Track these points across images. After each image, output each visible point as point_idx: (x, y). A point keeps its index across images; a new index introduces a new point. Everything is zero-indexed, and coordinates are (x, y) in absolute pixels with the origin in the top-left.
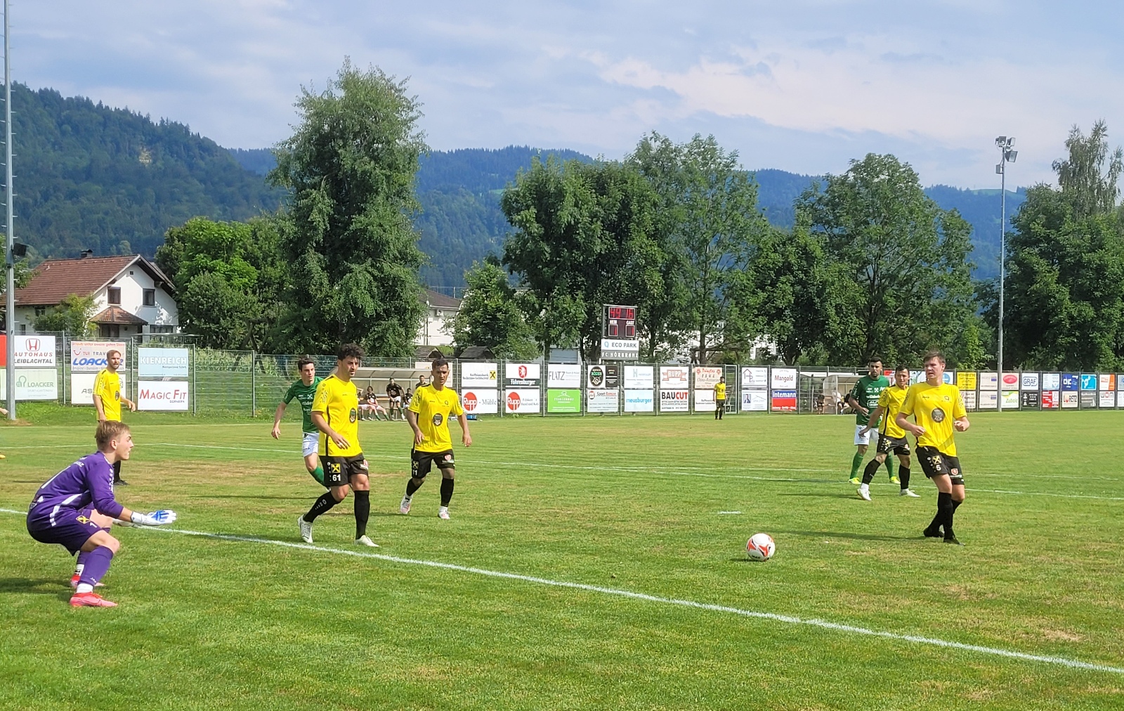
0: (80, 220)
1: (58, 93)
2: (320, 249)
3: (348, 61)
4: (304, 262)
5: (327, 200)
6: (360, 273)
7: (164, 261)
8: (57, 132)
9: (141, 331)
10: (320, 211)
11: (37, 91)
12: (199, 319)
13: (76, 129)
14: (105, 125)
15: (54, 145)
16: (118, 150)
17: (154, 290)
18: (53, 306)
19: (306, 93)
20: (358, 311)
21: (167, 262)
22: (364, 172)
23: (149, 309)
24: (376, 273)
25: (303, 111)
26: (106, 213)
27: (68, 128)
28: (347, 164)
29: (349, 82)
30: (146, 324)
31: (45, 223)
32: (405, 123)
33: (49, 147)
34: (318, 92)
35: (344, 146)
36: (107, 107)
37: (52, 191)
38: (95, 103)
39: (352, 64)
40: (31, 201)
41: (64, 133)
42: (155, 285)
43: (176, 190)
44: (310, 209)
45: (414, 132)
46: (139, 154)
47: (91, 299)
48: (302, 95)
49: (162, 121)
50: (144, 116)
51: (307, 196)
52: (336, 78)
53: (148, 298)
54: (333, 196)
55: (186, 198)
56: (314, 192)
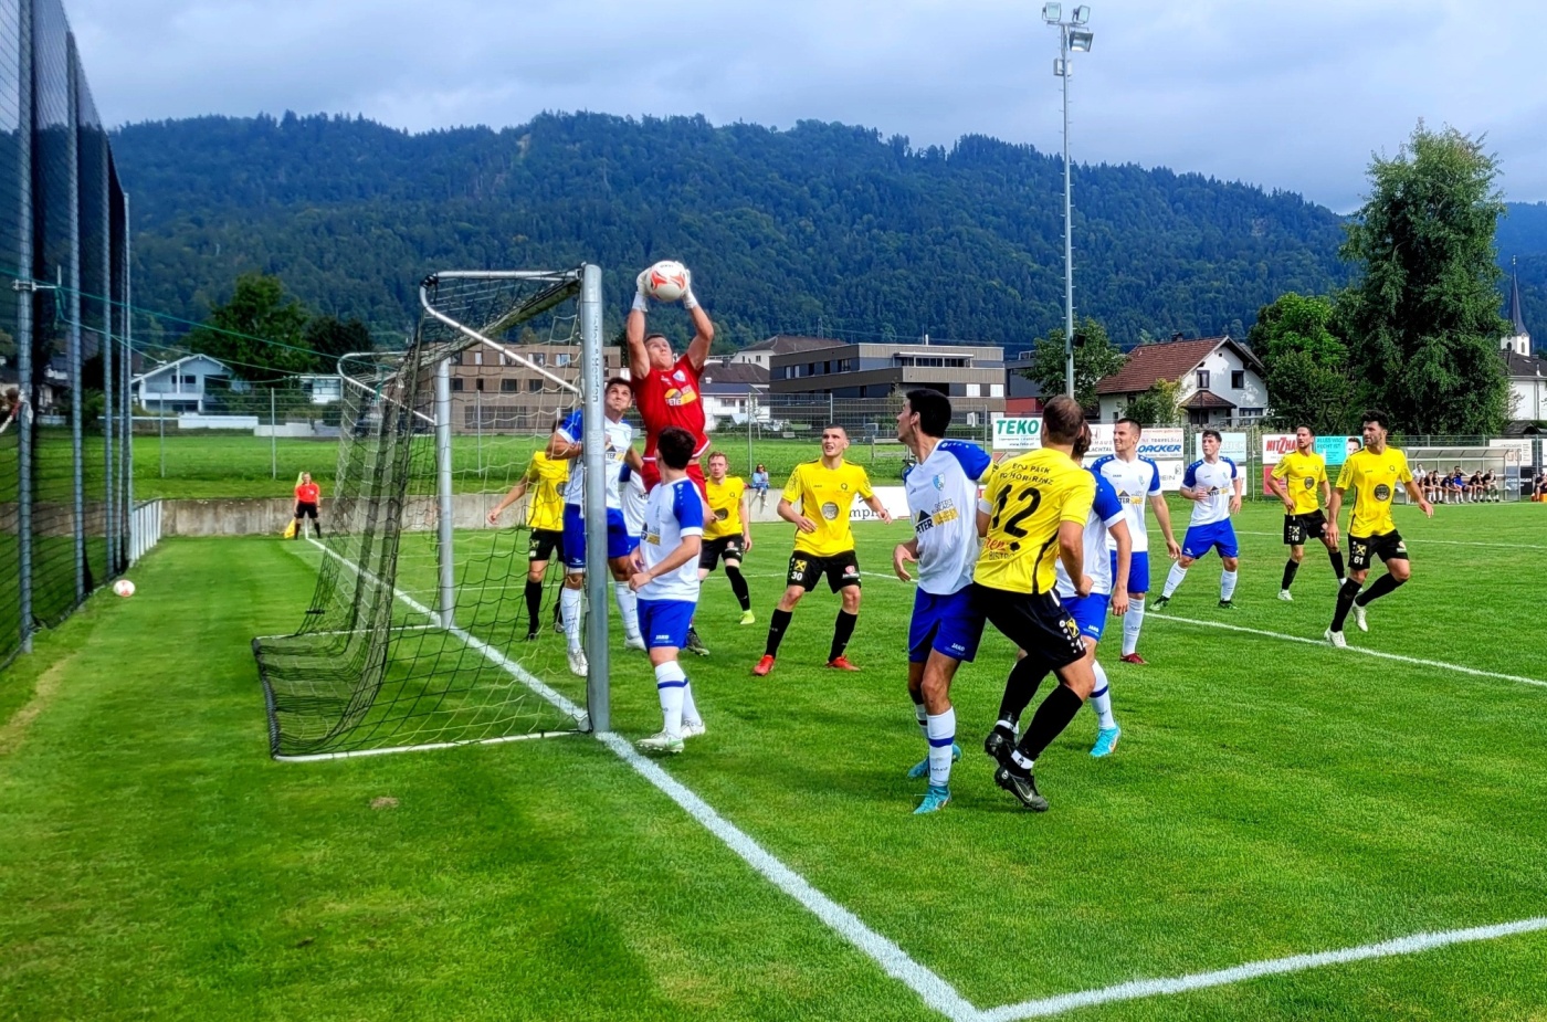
0: (1192, 301)
1: (1170, 171)
2: (1393, 323)
3: (1421, 122)
4: (1376, 337)
5: (1400, 272)
6: (1436, 345)
7: (1256, 341)
8: (1170, 211)
9: (1229, 414)
10: (1393, 283)
11: (1150, 170)
12: (1284, 400)
13: (1188, 207)
14: (1216, 200)
15: (1166, 225)
16: (1230, 225)
17: (1242, 373)
18: (1143, 392)
19: (1379, 161)
20: (1434, 386)
21: (1257, 341)
22: (1438, 240)
23: (1236, 391)
24: (1451, 345)
25: (1375, 178)
26: (1218, 292)
27: (1180, 205)
28: (1420, 232)
29: (1422, 145)
30: (1235, 407)
31: (1157, 305)
32: (1482, 183)
33: (1162, 227)
34: (1390, 158)
35: (1416, 213)
36: (1219, 182)
37: (1164, 272)
38: (1207, 179)
39: (1424, 125)
40: (1144, 283)
41: (1176, 211)
42: (1245, 367)
43: (1289, 263)
44: (1382, 281)
45: (1492, 192)
46: (1251, 228)
47: (1179, 384)
48: (1374, 163)
49: (1275, 192)
50: (1256, 187)
51: (1378, 268)
52: (1409, 142)
53: (1237, 380)
54: (1405, 266)
55: (1299, 270)
56: (1386, 265)
